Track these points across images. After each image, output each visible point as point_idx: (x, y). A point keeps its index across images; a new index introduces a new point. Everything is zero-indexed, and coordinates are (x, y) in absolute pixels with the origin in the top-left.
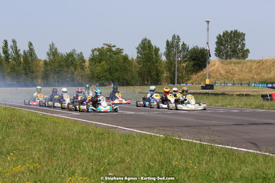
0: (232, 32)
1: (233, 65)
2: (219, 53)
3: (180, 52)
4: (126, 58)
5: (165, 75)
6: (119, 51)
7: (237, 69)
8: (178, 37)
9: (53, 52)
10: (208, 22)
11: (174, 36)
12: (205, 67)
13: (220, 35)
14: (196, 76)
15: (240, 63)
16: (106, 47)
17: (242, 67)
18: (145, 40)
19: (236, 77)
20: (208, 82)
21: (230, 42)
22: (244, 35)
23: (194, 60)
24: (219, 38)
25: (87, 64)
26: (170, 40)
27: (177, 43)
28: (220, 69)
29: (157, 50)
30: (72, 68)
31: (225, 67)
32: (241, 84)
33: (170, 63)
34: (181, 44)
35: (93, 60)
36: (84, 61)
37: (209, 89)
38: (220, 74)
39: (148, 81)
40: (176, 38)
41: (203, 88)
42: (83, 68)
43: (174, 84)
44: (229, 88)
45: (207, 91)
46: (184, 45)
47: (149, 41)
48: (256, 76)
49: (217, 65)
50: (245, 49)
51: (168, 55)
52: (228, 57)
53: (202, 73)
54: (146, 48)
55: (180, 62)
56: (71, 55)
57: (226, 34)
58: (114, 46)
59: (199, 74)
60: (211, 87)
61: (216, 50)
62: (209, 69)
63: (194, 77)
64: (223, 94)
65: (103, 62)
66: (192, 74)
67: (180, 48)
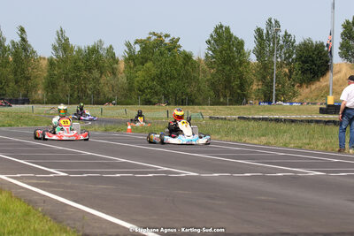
2: (345, 51)
4: (188, 57)
5: (255, 87)
8: (276, 22)
9: (63, 45)
11: (270, 21)
12: (324, 74)
13: (347, 22)
14: (307, 90)
16: (154, 38)
18: (221, 27)
23: (303, 62)
25: (122, 66)
27: (276, 32)
29: (241, 44)
30: (96, 73)
33: (265, 67)
34: (282, 34)
35: (131, 58)
36: (117, 62)
37: (331, 113)
39: (225, 96)
40: (274, 25)
41: (322, 111)
42: (114, 73)
46: (286, 35)
47: (227, 29)
49: (343, 71)
51: (260, 52)
53: (317, 84)
54: (224, 40)
55: (280, 66)
56: (94, 51)
58: (167, 36)
59: (313, 87)
63: (305, 91)
65: (149, 64)
66: (301, 86)
67: (281, 42)
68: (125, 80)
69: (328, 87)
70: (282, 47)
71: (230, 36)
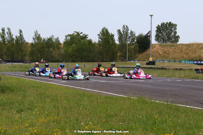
0: (167, 23)
1: (168, 47)
2: (158, 38)
4: (90, 41)
5: (119, 54)
6: (85, 37)
7: (171, 50)
8: (127, 26)
9: (38, 37)
10: (151, 16)
11: (124, 26)
13: (159, 26)
14: (141, 55)
15: (173, 46)
16: (75, 34)
17: (175, 49)
18: (104, 29)
19: (171, 56)
20: (151, 59)
21: (166, 31)
22: (176, 25)
23: (139, 43)
24: (158, 28)
25: (62, 46)
27: (127, 31)
28: (159, 50)
29: (113, 36)
30: (51, 49)
31: (163, 48)
32: (175, 61)
34: (129, 31)
35: (66, 43)
36: (60, 44)
38: (159, 54)
39: (106, 58)
40: (126, 28)
41: (147, 64)
42: (59, 48)
44: (166, 64)
45: (151, 66)
46: (132, 32)
47: (107, 30)
48: (185, 56)
49: (157, 47)
50: (177, 35)
51: (120, 39)
52: (164, 41)
53: (146, 53)
54: (105, 35)
55: (130, 45)
56: (50, 39)
57: (163, 24)
58: (81, 33)
59: (144, 54)
60: (153, 63)
61: (157, 36)
62: (151, 50)
64: (163, 68)
65: (73, 45)
68: (64, 52)
69: (150, 53)
70: (130, 37)
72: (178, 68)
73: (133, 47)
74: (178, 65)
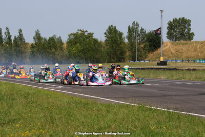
0: (180, 19)
1: (181, 45)
2: (170, 36)
3: (139, 35)
4: (96, 41)
5: (127, 54)
6: (91, 35)
7: (184, 48)
8: (137, 23)
9: (38, 37)
10: (162, 11)
11: (134, 23)
12: (159, 47)
13: (170, 22)
14: (152, 55)
15: (187, 44)
16: (80, 32)
17: (189, 47)
18: (112, 26)
19: (184, 55)
20: (162, 59)
21: (179, 27)
22: (190, 21)
23: (150, 42)
24: (170, 24)
25: (65, 46)
26: (131, 26)
27: (137, 28)
28: (171, 48)
29: (121, 34)
30: (53, 50)
31: (175, 47)
32: (189, 61)
33: (132, 44)
34: (140, 28)
35: (70, 42)
36: (62, 44)
37: (164, 65)
38: (171, 53)
39: (113, 59)
40: (136, 25)
41: (158, 64)
42: (61, 49)
43: (135, 61)
44: (179, 64)
45: (162, 67)
46: (142, 29)
47: (115, 27)
48: (200, 54)
50: (191, 32)
51: (129, 37)
52: (177, 39)
53: (156, 52)
54: (113, 33)
55: (139, 44)
56: (52, 39)
57: (175, 20)
58: (86, 31)
59: (155, 53)
60: (164, 63)
61: (168, 34)
62: (162, 49)
63: (151, 55)
64: (175, 69)
65: (78, 45)
66: (149, 53)
67: (139, 32)
68: (67, 53)
69: (160, 53)
71: (115, 31)
72: (192, 68)
73: (143, 46)
74: (192, 65)
